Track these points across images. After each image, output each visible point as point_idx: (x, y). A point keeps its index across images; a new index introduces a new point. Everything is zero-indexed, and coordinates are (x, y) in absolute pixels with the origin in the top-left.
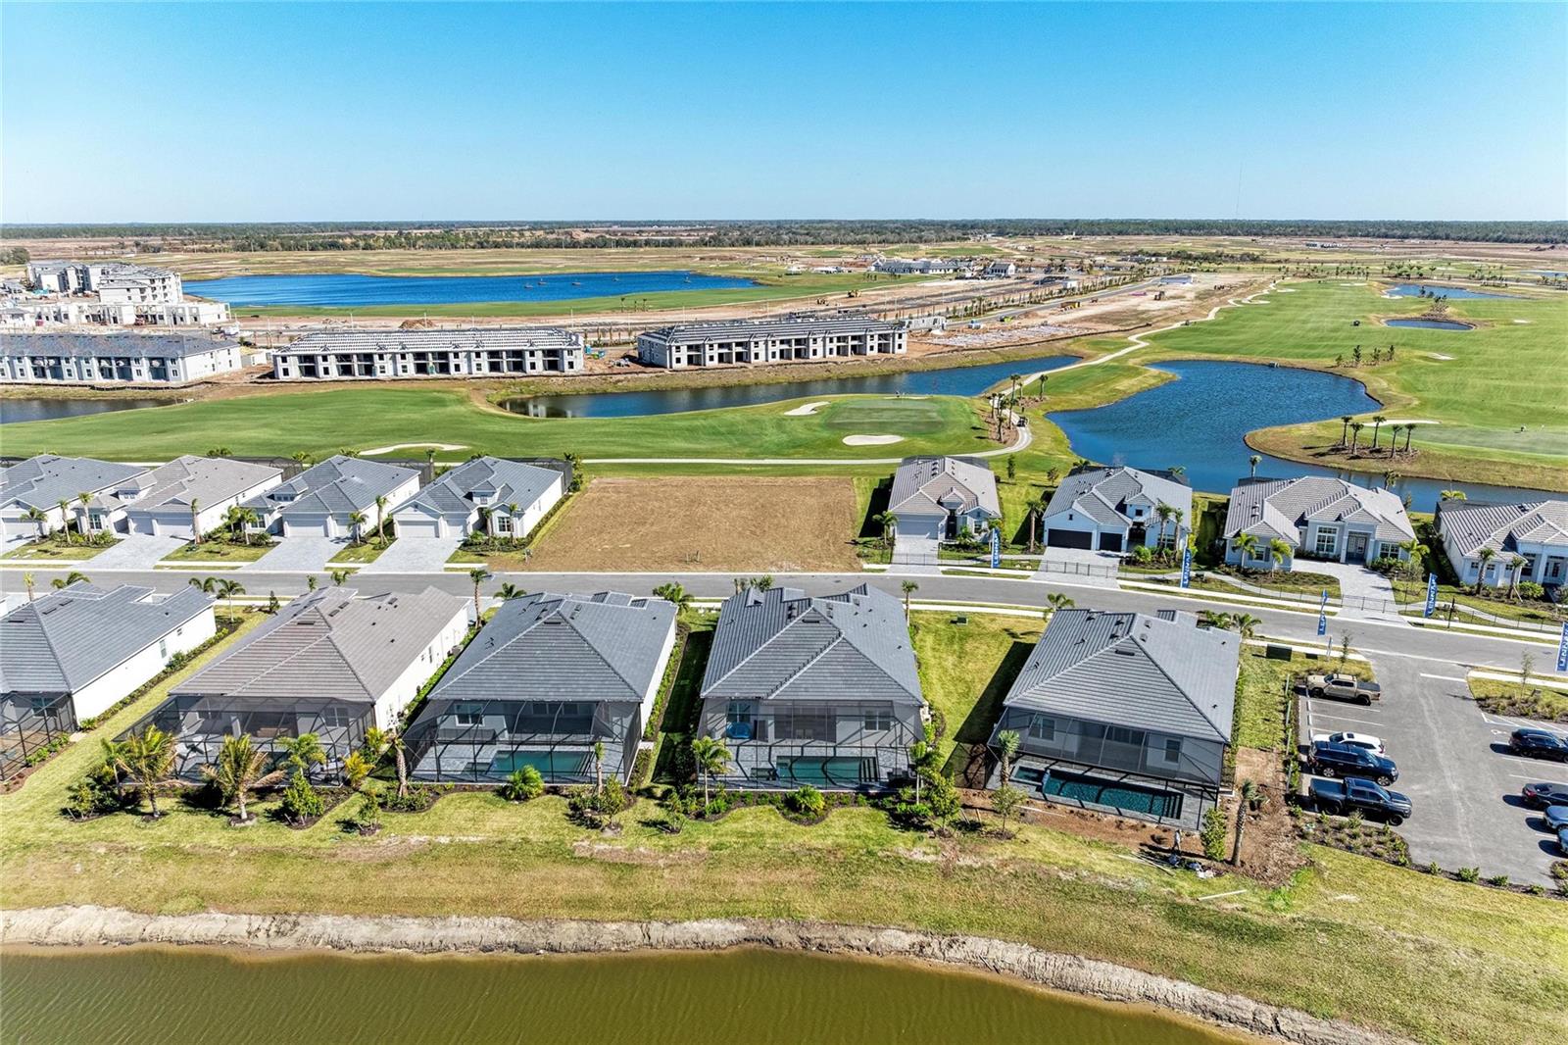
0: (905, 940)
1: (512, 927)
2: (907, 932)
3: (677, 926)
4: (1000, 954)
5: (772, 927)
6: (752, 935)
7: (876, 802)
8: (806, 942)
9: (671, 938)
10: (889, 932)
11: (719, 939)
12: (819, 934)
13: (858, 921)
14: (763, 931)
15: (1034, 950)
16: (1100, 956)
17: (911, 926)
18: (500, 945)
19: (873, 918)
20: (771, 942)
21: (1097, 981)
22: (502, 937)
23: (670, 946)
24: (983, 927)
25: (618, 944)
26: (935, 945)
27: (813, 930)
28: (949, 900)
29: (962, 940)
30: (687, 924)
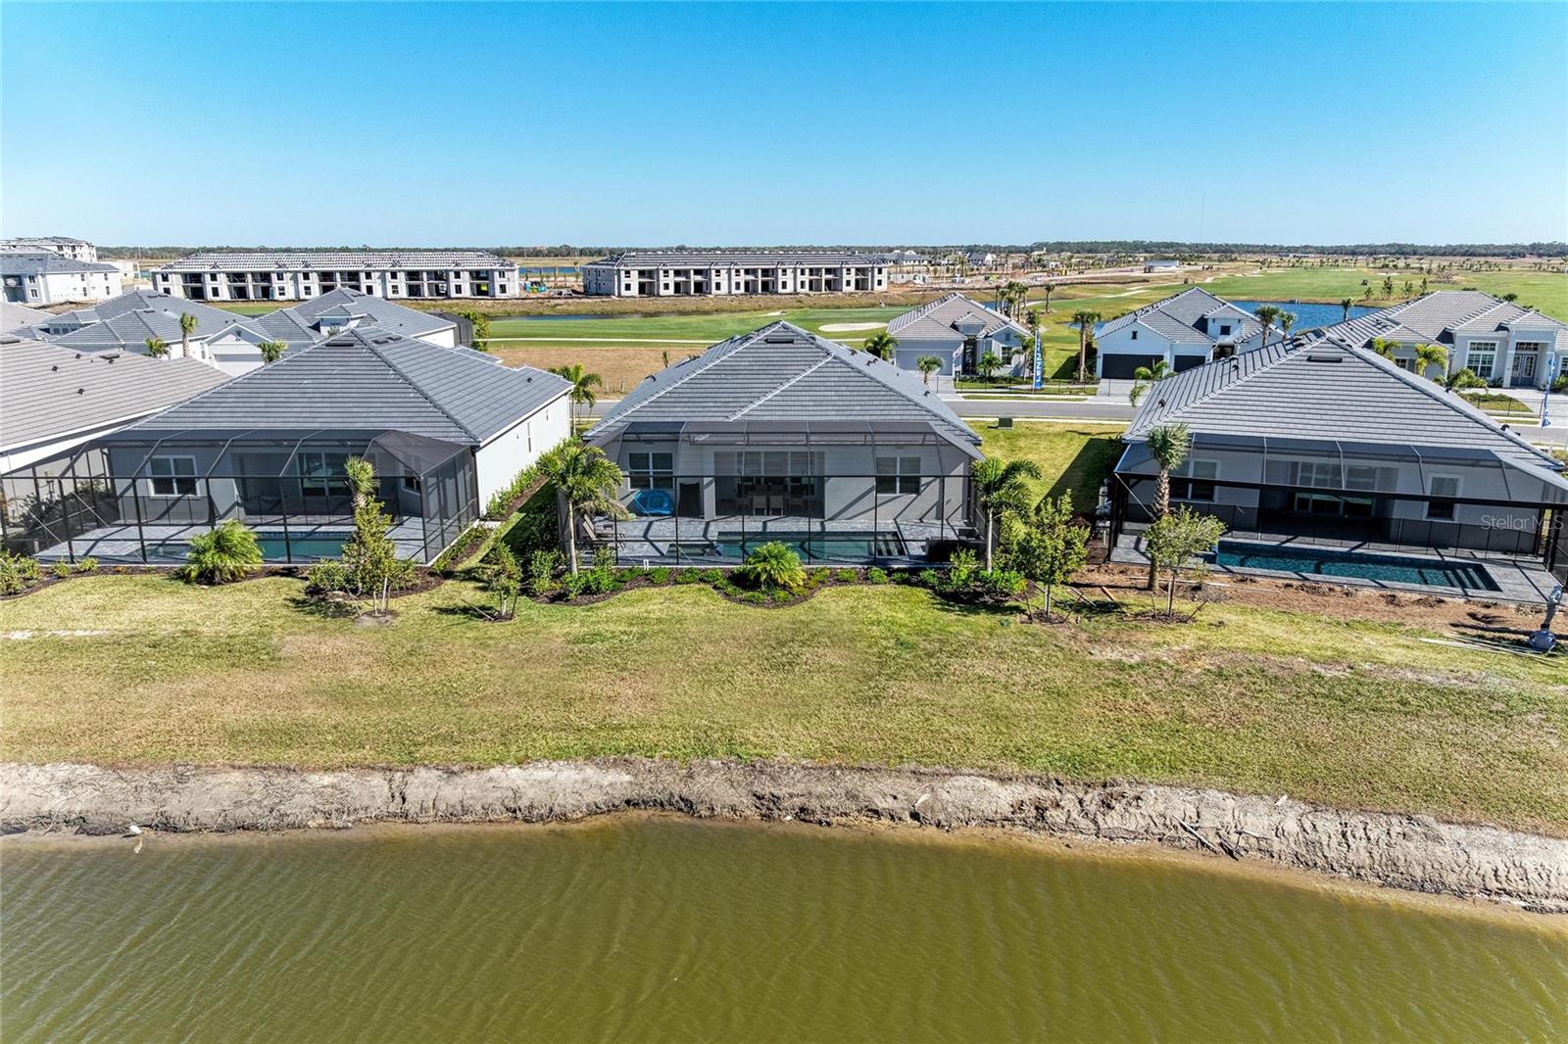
2: (1002, 780)
3: (472, 777)
4: (1228, 819)
5: (691, 776)
6: (646, 792)
7: (910, 577)
8: (768, 805)
9: (454, 801)
10: (960, 781)
11: (565, 801)
12: (799, 788)
13: (889, 763)
14: (672, 784)
15: (1309, 808)
16: (1472, 815)
17: (1012, 767)
18: (44, 820)
19: (922, 755)
20: (688, 806)
21: (1488, 869)
23: (450, 817)
25: (328, 815)
26: (1069, 801)
27: (786, 780)
28: (1086, 720)
29: (1130, 793)
30: (495, 772)
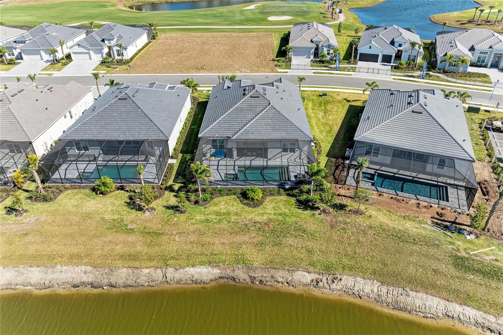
0: (308, 278)
1: (91, 272)
2: (309, 272)
3: (182, 270)
4: (361, 287)
5: (234, 270)
6: (224, 275)
7: (289, 192)
8: (253, 279)
9: (178, 278)
10: (299, 273)
11: (205, 278)
12: (260, 275)
13: (282, 265)
14: (229, 272)
15: (380, 284)
16: (418, 289)
17: (311, 269)
18: (83, 284)
19: (290, 264)
20: (234, 279)
21: (418, 305)
22: (85, 279)
23: (178, 282)
24: (352, 270)
25: (149, 282)
26: (324, 280)
27: (257, 272)
28: (331, 252)
29: (339, 278)
30: (187, 269)
